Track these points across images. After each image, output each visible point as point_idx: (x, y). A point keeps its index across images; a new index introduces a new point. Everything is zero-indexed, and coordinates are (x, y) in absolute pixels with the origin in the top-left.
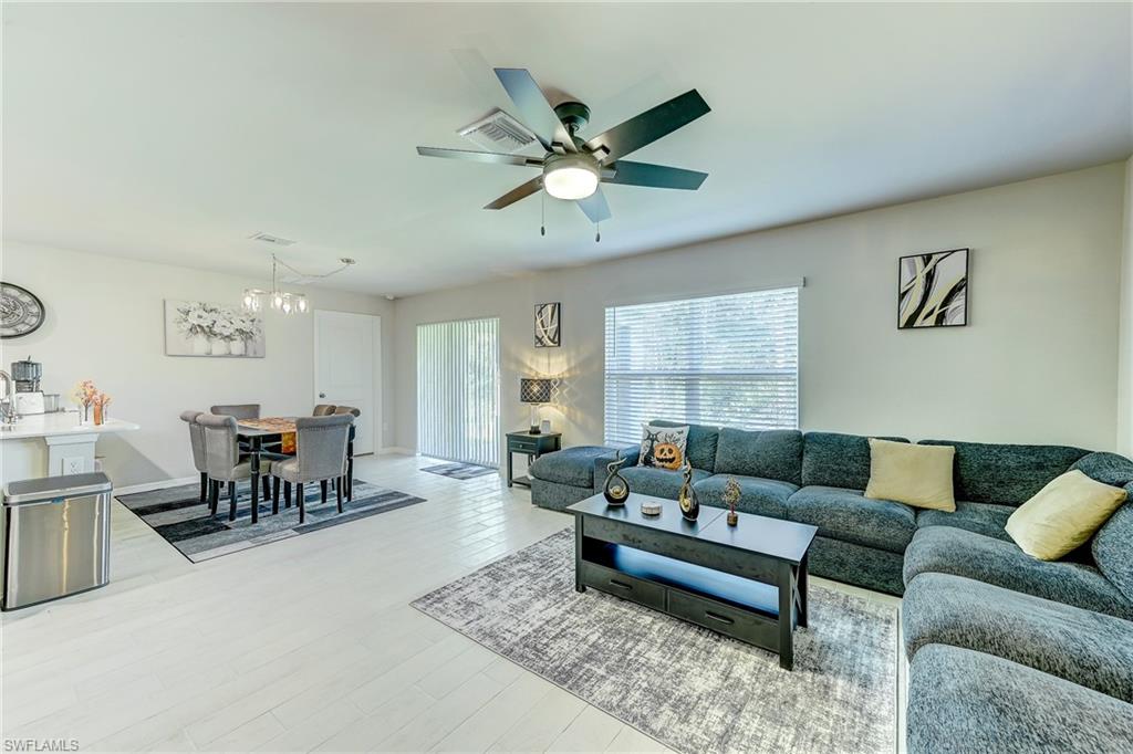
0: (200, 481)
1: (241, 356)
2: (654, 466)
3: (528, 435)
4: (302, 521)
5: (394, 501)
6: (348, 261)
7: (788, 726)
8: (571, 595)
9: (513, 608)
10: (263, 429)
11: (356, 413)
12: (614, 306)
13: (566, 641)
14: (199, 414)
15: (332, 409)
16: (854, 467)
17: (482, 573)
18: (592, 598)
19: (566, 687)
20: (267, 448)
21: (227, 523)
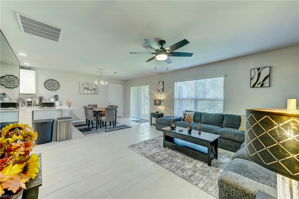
0: (86, 121)
1: (93, 94)
2: (185, 121)
3: (155, 113)
4: (106, 130)
5: (125, 127)
6: (116, 73)
7: (206, 176)
8: (162, 148)
9: (149, 149)
10: (98, 110)
11: (117, 107)
12: (177, 82)
13: (160, 156)
14: (86, 106)
15: (112, 106)
16: (237, 123)
17: (143, 142)
18: (167, 149)
19: (158, 164)
20: (99, 114)
21: (91, 129)
